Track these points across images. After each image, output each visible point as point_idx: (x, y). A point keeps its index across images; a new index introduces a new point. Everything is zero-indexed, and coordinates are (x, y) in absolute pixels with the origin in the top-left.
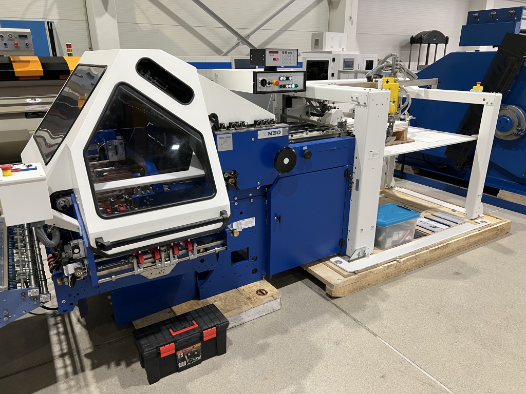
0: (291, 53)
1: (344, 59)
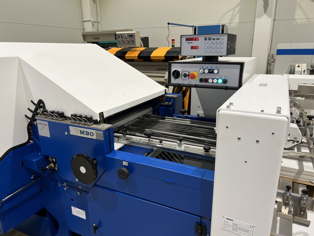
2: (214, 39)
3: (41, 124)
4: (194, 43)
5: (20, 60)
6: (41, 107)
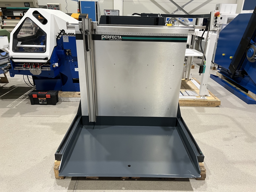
0: (116, 11)
1: (228, 18)
2: (114, 11)
3: (65, 38)
4: (109, 12)
5: (54, 15)
6: (63, 32)
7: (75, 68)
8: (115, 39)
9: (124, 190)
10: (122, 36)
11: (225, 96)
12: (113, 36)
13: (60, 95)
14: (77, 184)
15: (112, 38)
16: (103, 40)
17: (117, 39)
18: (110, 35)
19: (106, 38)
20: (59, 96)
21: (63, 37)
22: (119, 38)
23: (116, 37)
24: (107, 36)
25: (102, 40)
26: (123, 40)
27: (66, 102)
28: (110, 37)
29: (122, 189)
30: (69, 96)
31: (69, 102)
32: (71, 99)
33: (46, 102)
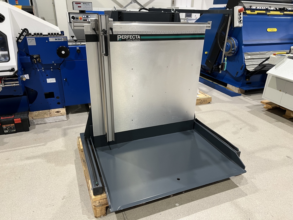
0: (88, 4)
7: (47, 79)
8: (133, 39)
9: (178, 206)
10: (141, 35)
11: (209, 92)
12: (130, 36)
13: (31, 117)
14: (125, 216)
15: (129, 38)
16: (120, 41)
17: (135, 39)
18: (127, 35)
19: (122, 38)
20: (30, 119)
21: (27, 39)
22: (137, 38)
23: (134, 37)
24: (124, 36)
25: (118, 41)
26: (141, 40)
27: (41, 125)
28: (127, 37)
29: (177, 206)
30: (45, 116)
31: (46, 124)
32: (47, 120)
33: (14, 129)
